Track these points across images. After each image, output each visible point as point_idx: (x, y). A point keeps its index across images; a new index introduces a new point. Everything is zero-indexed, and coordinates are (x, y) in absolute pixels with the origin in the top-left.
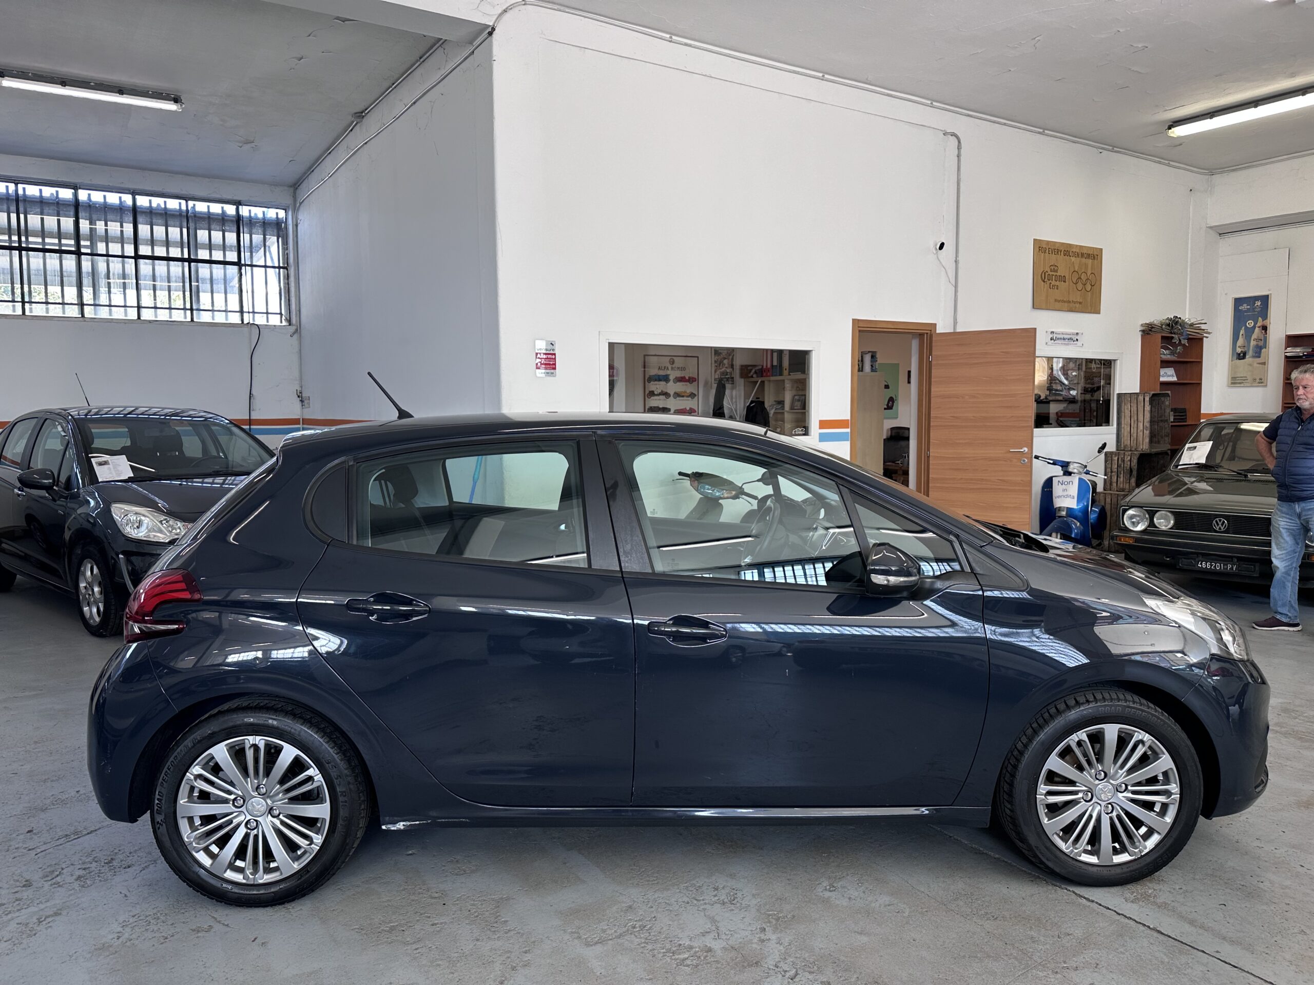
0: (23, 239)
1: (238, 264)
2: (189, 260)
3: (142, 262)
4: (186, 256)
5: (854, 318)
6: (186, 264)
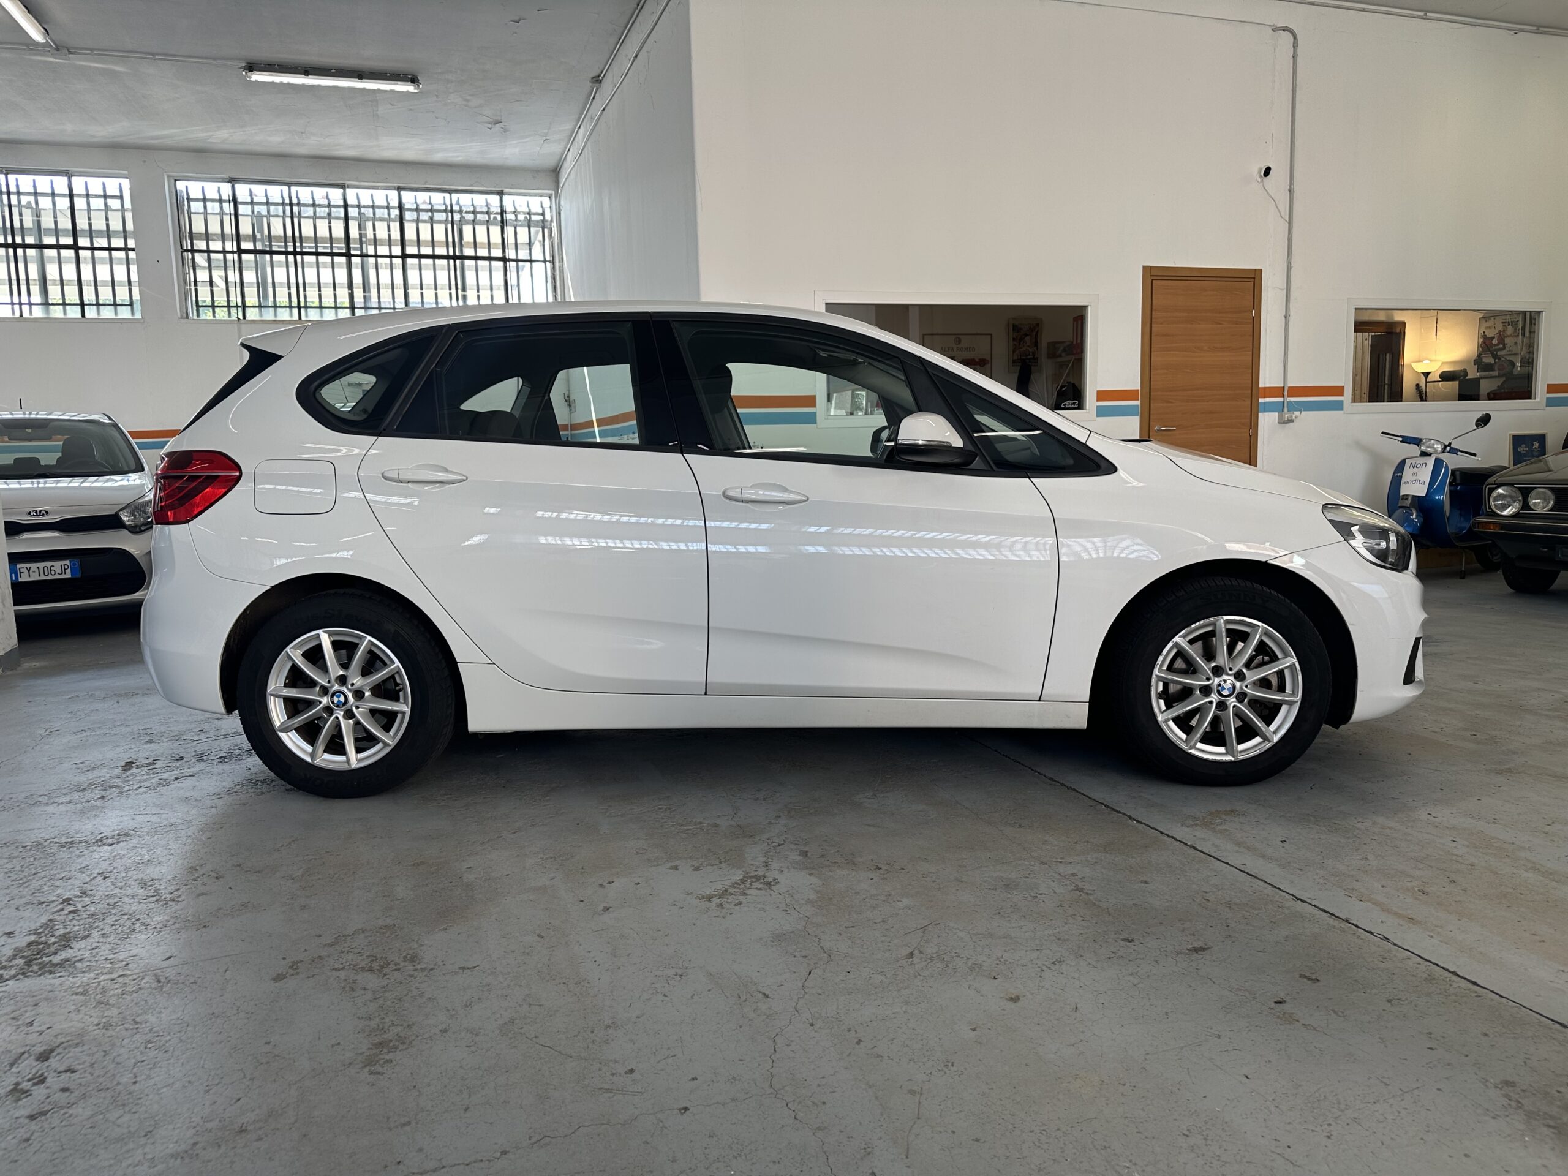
1: (504, 259)
2: (455, 258)
3: (409, 261)
4: (451, 253)
5: (1145, 265)
6: (452, 262)
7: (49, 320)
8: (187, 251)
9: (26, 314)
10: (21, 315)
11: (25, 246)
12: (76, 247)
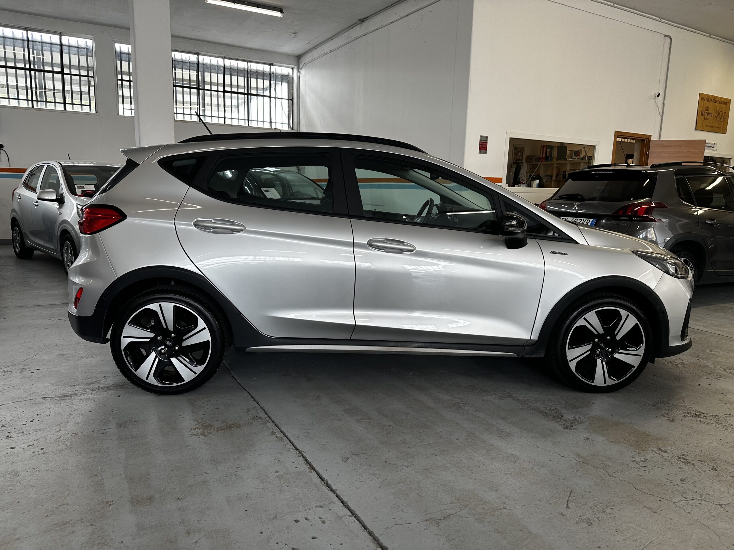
1: (270, 97)
3: (227, 94)
4: (246, 92)
5: (615, 130)
6: (246, 96)
7: (47, 111)
8: (119, 80)
9: (35, 106)
10: (33, 107)
11: (36, 70)
12: (62, 73)
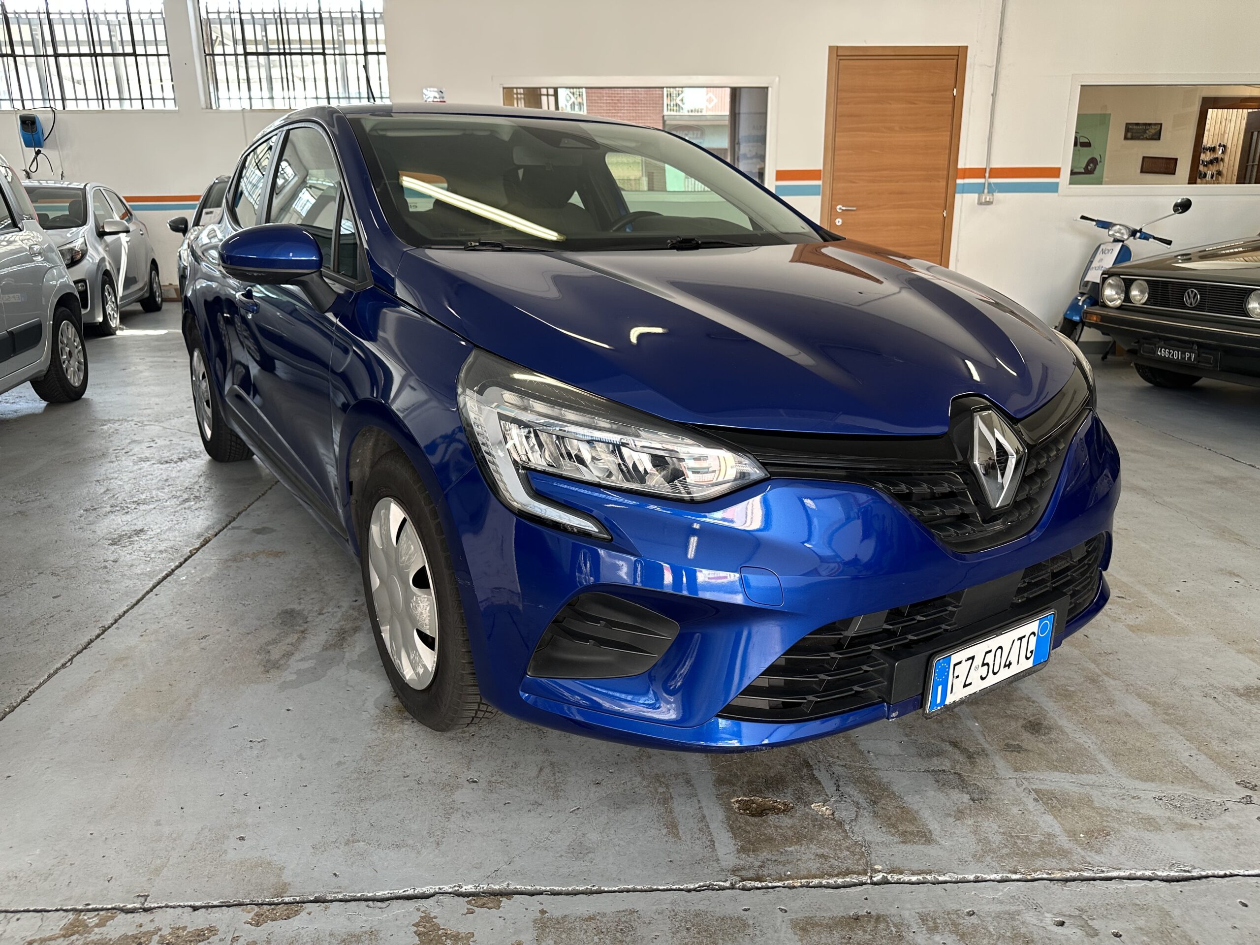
0: (287, 46)
5: (832, 44)
7: (122, 112)
8: (209, 55)
9: (107, 107)
10: (104, 108)
11: (103, 55)
12: (134, 54)
